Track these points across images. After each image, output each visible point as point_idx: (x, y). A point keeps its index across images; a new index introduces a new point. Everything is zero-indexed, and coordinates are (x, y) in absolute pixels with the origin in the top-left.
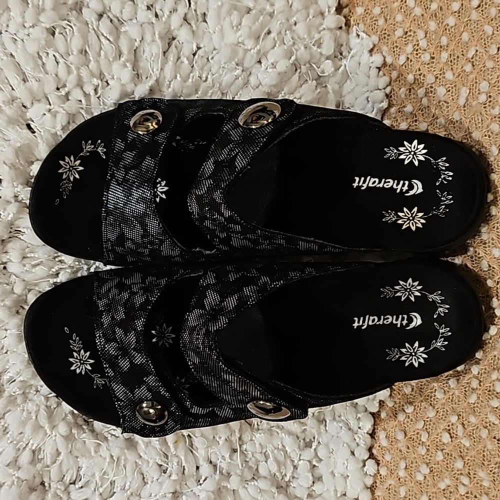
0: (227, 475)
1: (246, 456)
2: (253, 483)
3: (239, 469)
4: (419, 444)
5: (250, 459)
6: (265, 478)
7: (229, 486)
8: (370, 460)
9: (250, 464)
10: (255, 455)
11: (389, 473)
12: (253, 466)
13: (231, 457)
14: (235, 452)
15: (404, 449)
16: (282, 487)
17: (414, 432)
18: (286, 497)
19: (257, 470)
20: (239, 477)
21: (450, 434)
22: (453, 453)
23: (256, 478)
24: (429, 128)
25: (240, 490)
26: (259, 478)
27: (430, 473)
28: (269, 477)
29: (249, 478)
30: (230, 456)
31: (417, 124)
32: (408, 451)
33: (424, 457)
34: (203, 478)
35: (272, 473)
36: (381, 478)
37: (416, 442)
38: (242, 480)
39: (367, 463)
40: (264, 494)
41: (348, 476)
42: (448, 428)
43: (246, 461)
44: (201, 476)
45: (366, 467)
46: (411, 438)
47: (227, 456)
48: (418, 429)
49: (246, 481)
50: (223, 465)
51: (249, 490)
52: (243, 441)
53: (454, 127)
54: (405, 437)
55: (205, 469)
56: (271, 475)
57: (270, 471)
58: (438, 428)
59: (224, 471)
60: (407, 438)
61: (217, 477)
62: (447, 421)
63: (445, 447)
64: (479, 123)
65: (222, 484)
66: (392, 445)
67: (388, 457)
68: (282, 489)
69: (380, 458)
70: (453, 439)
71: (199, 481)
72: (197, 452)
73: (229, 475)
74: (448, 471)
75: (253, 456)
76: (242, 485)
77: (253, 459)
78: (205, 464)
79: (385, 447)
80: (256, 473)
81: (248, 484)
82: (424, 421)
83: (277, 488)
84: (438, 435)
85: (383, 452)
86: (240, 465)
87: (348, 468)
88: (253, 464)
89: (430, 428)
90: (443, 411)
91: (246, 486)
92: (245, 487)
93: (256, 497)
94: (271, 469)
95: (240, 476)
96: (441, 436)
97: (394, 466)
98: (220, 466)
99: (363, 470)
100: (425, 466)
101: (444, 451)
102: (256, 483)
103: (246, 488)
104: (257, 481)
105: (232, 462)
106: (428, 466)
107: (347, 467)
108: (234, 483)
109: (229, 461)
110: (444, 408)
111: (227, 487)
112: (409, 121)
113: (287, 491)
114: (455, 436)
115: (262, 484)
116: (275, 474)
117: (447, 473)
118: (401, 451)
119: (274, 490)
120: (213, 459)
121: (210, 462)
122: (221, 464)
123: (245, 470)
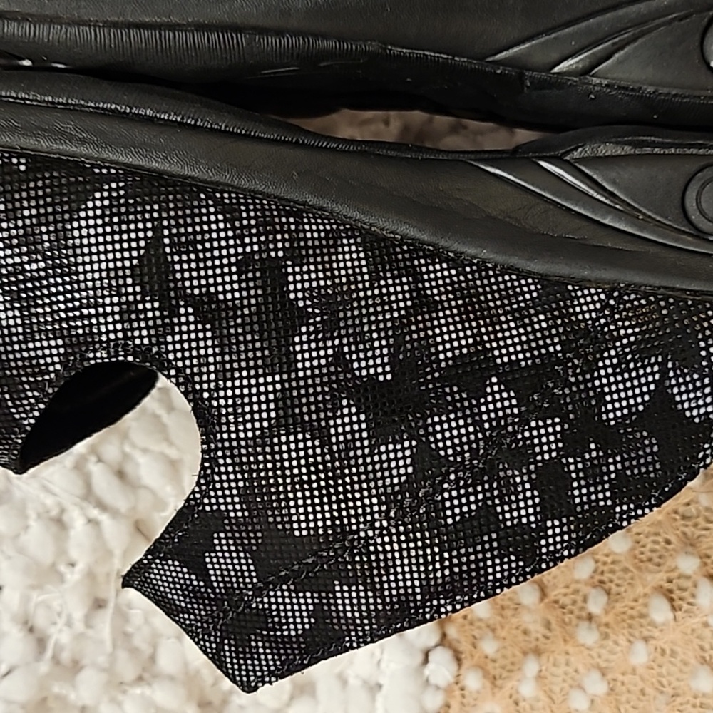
0: (70, 666)
1: (126, 619)
2: (138, 691)
3: (105, 653)
4: (579, 618)
5: (139, 628)
6: (172, 678)
7: (72, 696)
8: (440, 648)
9: (137, 641)
10: (152, 619)
11: (488, 684)
12: (143, 646)
13: (87, 621)
15: (537, 629)
16: (211, 703)
17: (567, 587)
19: (153, 659)
20: (104, 675)
21: (671, 600)
22: (678, 649)
23: (146, 676)
25: (100, 708)
26: (155, 677)
27: (609, 694)
28: (182, 678)
29: (130, 676)
30: (85, 616)
32: (549, 634)
33: (594, 654)
35: (191, 667)
36: (463, 696)
37: (571, 612)
38: (109, 684)
39: (432, 657)
41: (380, 686)
42: (667, 585)
43: (126, 634)
45: (431, 666)
46: (556, 602)
47: (78, 614)
48: (577, 582)
49: (121, 683)
50: (64, 640)
54: (542, 600)
55: (14, 646)
56: (186, 675)
57: (186, 662)
58: (637, 582)
59: (65, 656)
60: (546, 600)
61: (44, 667)
62: (664, 568)
63: (656, 633)
66: (502, 616)
67: (489, 647)
68: (208, 708)
69: (465, 647)
70: (679, 614)
73: (76, 667)
74: (662, 692)
75: (146, 621)
76: (108, 694)
77: (146, 629)
78: (14, 632)
79: (480, 620)
80: (148, 665)
81: (125, 692)
82: (597, 561)
83: (198, 707)
84: (636, 600)
85: (476, 633)
86: (108, 643)
87: (383, 665)
88: (143, 641)
89: (611, 581)
90: (655, 542)
91: (120, 697)
92: (115, 699)
96: (646, 605)
97: (503, 667)
98: (56, 644)
99: (422, 673)
100: (596, 675)
101: (652, 642)
102: (147, 691)
103: (120, 704)
104: (149, 685)
105: (90, 632)
106: (604, 675)
107: (379, 662)
108: (86, 689)
109: (83, 629)
110: (657, 534)
114: (685, 606)
115: (162, 695)
117: (662, 698)
118: (526, 632)
120: (40, 621)
121: (31, 630)
122: (60, 636)
123: (122, 655)
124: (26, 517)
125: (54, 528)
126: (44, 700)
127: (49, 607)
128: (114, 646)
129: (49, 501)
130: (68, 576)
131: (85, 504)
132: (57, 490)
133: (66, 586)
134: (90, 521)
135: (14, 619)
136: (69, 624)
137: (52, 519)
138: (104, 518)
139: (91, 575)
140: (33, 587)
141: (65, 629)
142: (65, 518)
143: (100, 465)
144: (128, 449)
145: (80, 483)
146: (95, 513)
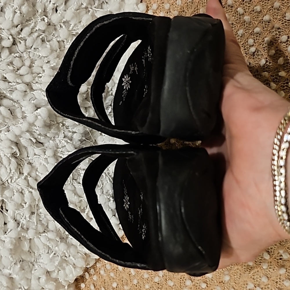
0: (26, 229)
1: (40, 216)
2: (44, 235)
3: (35, 225)
5: (43, 219)
6: (52, 231)
7: (27, 236)
9: (43, 222)
10: (47, 217)
12: (45, 223)
13: (30, 218)
14: (33, 214)
16: (63, 238)
18: (66, 245)
19: (47, 226)
20: (35, 231)
23: (46, 231)
24: (171, 7)
25: (35, 239)
26: (48, 231)
28: (55, 231)
29: (42, 231)
30: (29, 216)
31: (164, 5)
34: (9, 230)
35: (57, 228)
38: (36, 233)
40: (51, 242)
43: (40, 220)
44: (8, 229)
47: (27, 216)
49: (39, 233)
50: (24, 222)
51: (41, 239)
52: (39, 207)
53: (187, 6)
55: (11, 224)
56: (56, 230)
57: (56, 227)
59: (25, 227)
61: (19, 229)
64: (204, 3)
65: (23, 235)
68: (63, 239)
71: (6, 233)
72: (7, 213)
73: (28, 229)
75: (45, 217)
76: (36, 235)
77: (45, 219)
78: (11, 221)
80: (46, 228)
81: (41, 235)
83: (60, 239)
86: (35, 223)
88: (45, 222)
91: (40, 237)
92: (38, 237)
93: (46, 243)
94: (57, 226)
95: (35, 229)
98: (22, 223)
102: (46, 234)
103: (40, 238)
104: (47, 233)
105: (31, 220)
108: (30, 234)
109: (29, 219)
111: (26, 236)
112: (158, 3)
113: (66, 241)
115: (50, 235)
116: (60, 229)
119: (58, 239)
120: (18, 218)
121: (16, 221)
122: (23, 221)
123: (39, 226)
124: (14, 192)
125: (21, 194)
126: (20, 238)
127: (20, 214)
128: (37, 223)
129: (19, 188)
130: (25, 206)
131: (28, 188)
132: (20, 185)
133: (24, 209)
134: (29, 192)
135: (11, 218)
136: (25, 218)
137: (20, 192)
138: (33, 191)
139: (30, 206)
140: (16, 209)
141: (24, 220)
142: (23, 192)
143: (31, 178)
144: (37, 173)
145: (26, 182)
146: (31, 190)
